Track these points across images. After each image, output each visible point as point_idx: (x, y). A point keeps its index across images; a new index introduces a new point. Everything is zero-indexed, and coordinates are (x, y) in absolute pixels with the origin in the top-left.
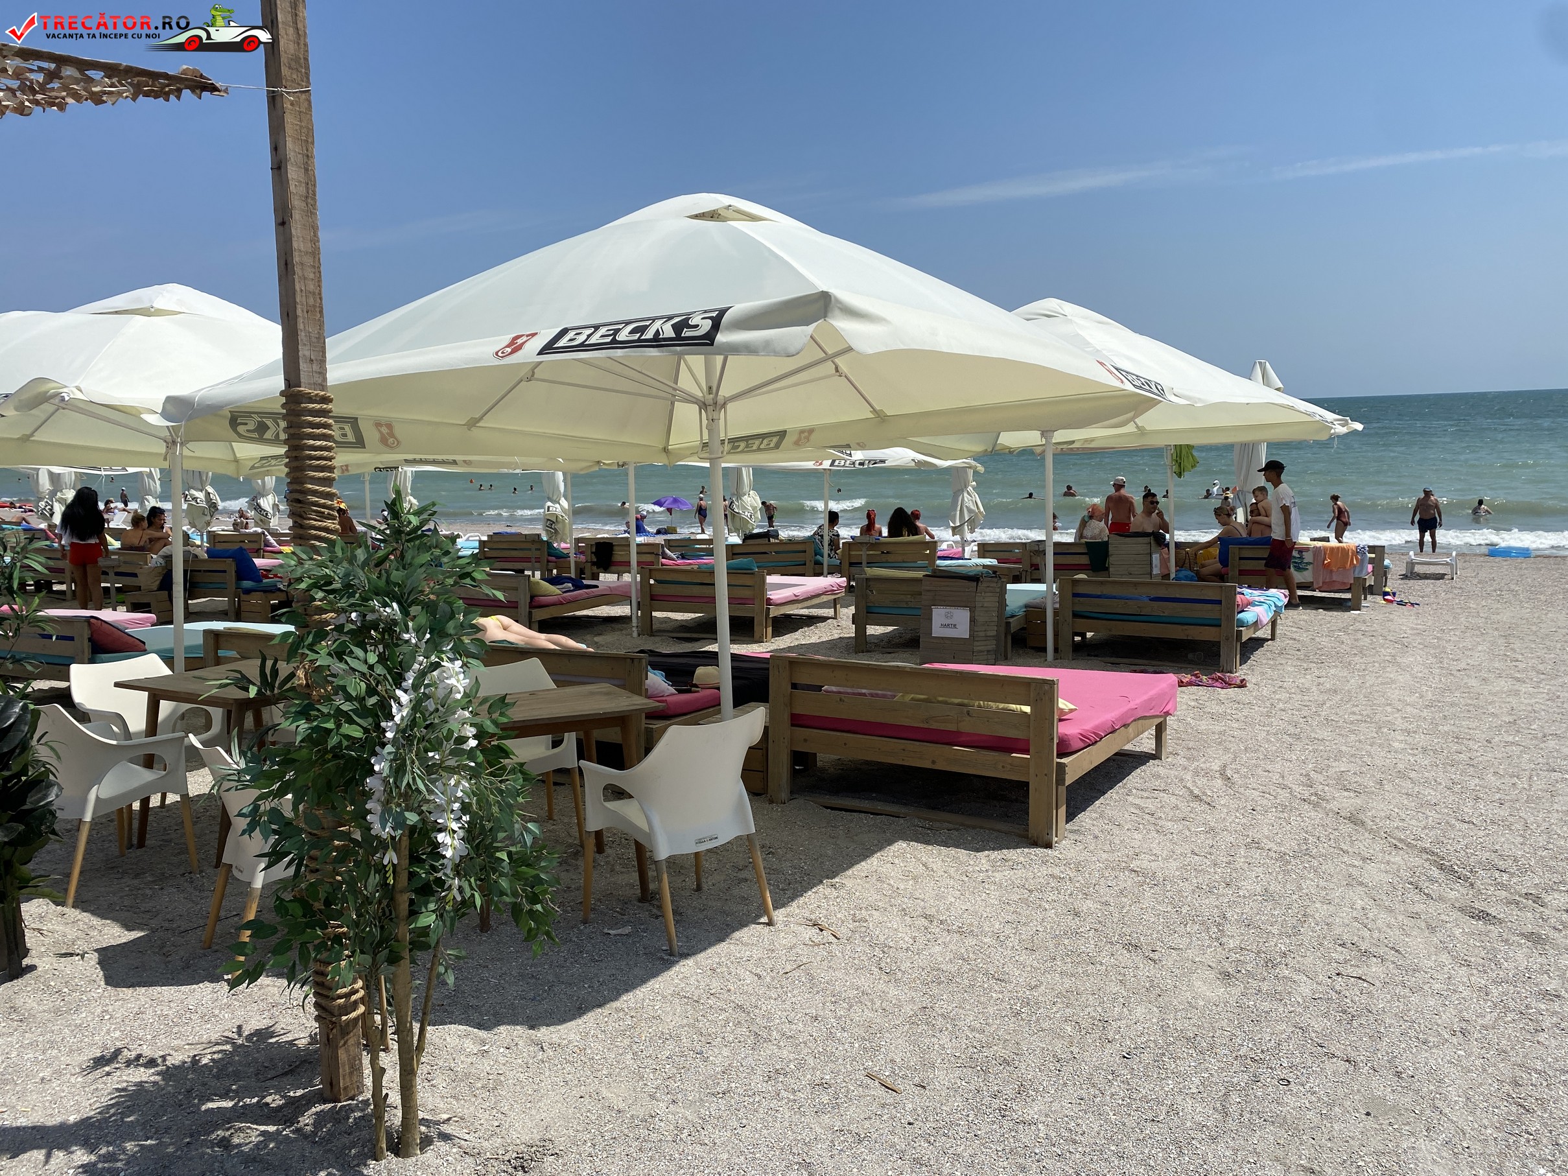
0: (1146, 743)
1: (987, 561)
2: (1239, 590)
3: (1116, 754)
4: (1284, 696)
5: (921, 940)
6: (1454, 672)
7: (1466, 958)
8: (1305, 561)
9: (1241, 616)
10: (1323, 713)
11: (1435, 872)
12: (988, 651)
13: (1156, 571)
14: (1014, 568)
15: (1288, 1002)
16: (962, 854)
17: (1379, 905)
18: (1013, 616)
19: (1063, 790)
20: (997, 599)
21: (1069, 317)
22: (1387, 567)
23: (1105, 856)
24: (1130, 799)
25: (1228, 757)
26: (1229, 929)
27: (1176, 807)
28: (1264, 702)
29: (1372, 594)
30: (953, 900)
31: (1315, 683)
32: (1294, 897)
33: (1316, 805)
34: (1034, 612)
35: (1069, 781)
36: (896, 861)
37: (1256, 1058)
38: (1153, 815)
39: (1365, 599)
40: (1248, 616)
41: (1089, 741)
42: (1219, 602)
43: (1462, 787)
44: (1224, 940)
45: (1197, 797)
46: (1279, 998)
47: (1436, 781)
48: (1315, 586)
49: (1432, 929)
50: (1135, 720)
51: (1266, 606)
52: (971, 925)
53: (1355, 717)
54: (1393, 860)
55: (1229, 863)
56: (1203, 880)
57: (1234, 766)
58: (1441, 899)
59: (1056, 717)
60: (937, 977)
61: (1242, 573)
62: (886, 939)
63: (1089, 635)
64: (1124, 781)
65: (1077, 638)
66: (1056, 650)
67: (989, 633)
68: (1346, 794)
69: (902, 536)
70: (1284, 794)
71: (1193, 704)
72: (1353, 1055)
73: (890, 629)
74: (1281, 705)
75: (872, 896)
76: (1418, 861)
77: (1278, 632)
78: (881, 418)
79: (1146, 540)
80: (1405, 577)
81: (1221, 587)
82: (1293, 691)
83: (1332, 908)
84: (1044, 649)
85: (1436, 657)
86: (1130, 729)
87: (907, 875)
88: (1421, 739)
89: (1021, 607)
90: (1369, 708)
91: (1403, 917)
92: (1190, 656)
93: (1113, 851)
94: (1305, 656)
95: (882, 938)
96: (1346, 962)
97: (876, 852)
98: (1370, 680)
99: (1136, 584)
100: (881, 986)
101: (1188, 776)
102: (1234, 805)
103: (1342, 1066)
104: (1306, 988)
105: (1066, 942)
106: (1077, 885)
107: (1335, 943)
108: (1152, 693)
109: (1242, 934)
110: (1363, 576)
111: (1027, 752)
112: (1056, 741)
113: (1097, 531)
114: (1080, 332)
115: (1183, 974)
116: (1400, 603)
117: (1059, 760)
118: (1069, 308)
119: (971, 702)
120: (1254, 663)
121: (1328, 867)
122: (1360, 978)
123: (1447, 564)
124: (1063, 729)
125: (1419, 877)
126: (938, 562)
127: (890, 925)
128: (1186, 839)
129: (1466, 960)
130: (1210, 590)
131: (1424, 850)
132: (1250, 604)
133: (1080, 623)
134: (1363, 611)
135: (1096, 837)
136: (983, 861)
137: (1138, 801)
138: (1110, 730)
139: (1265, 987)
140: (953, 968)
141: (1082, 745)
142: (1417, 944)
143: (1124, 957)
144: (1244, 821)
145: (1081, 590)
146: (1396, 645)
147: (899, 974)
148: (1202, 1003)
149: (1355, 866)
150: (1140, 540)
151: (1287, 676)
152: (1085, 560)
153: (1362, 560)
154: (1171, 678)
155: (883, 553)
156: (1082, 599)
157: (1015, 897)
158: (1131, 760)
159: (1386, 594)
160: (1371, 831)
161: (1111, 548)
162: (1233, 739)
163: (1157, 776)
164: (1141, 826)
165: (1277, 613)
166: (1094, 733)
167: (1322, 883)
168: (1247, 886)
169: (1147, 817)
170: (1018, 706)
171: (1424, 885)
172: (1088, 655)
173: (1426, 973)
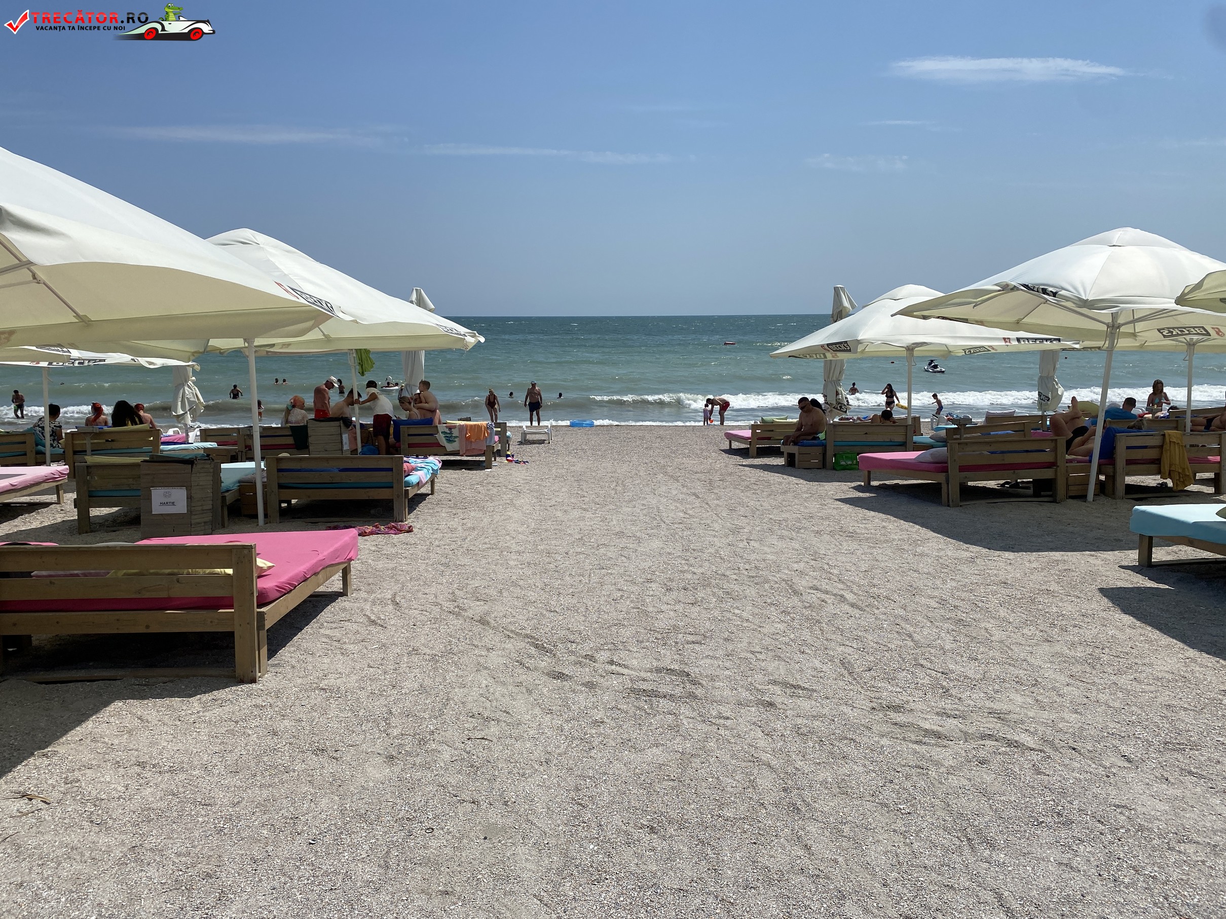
0: (335, 584)
1: (208, 445)
2: (405, 459)
3: (311, 596)
4: (439, 535)
5: (134, 786)
6: (548, 508)
7: (550, 708)
8: (453, 435)
9: (407, 479)
10: (465, 546)
11: (533, 650)
12: (205, 522)
13: (346, 447)
14: (231, 449)
15: (434, 768)
16: (176, 701)
17: (497, 682)
18: (228, 491)
19: (263, 634)
20: (211, 478)
21: (261, 246)
22: (508, 437)
23: (299, 681)
24: (322, 631)
25: (397, 588)
26: (394, 721)
27: (357, 632)
28: (425, 541)
29: (500, 456)
30: (165, 744)
31: (461, 524)
32: (441, 687)
33: (458, 615)
34: (246, 485)
35: (268, 625)
36: (112, 720)
37: (411, 817)
38: (339, 641)
39: (495, 460)
40: (413, 478)
41: (284, 591)
42: (391, 470)
43: (551, 587)
44: (390, 731)
45: (373, 622)
46: (426, 766)
47: (535, 585)
48: (461, 453)
49: (529, 692)
50: (323, 569)
51: (425, 470)
52: (183, 762)
53: (486, 546)
54: (507, 647)
55: (396, 669)
56: (375, 686)
57: (401, 594)
58: (536, 669)
59: (255, 575)
60: (147, 815)
61: (411, 446)
62: (98, 793)
63: (293, 501)
64: (318, 617)
65: (284, 505)
66: (266, 516)
67: (205, 507)
68: (478, 603)
69: (125, 425)
70: (437, 609)
71: (373, 548)
72: (476, 796)
73: (115, 509)
74: (437, 543)
75: (86, 757)
76: (523, 644)
77: (436, 488)
78: (85, 322)
79: (337, 423)
80: (521, 443)
81: (392, 458)
82: (445, 531)
83: (466, 690)
84: (255, 516)
85: (537, 498)
86: (320, 576)
87: (122, 730)
88: (527, 557)
89: (235, 483)
90: (495, 538)
91: (511, 687)
92: (372, 512)
93: (306, 676)
94: (454, 504)
95: (94, 793)
96: (474, 729)
97: (92, 716)
98: (497, 518)
99: (327, 459)
100: (93, 837)
101: (367, 607)
102: (400, 623)
103: (469, 807)
104: (447, 754)
105: (265, 759)
106: (277, 709)
107: (467, 716)
108: (337, 545)
109: (403, 723)
110: (492, 444)
111: (231, 607)
112: (255, 595)
113: (299, 417)
114: (271, 259)
115: (359, 765)
116: (517, 462)
117: (259, 610)
118: (261, 238)
119: (181, 571)
120: (419, 513)
121: (465, 659)
122: (483, 738)
123: (546, 433)
124: (262, 584)
125: (523, 656)
126: (162, 447)
127: (102, 779)
128: (364, 656)
129: (550, 710)
130: (383, 460)
131: (527, 636)
132: (415, 469)
133: (285, 493)
134: (494, 469)
135: (293, 667)
136: (196, 704)
137: (328, 632)
138: (303, 579)
139: (418, 760)
140: (162, 805)
141: (279, 595)
142: (520, 706)
143: (313, 760)
144: (407, 635)
145: (284, 466)
146: (513, 492)
147: (110, 822)
148: (372, 785)
149: (482, 656)
150: (332, 423)
151: (441, 520)
152: (290, 440)
153: (491, 433)
154: (354, 532)
155: (107, 441)
156: (285, 473)
157: (223, 730)
158: (324, 599)
159: (508, 456)
160: (494, 628)
161: (310, 432)
162: (402, 573)
163: (344, 610)
164: (330, 652)
165: (434, 474)
166: (290, 584)
167: (460, 673)
168: (408, 685)
169: (335, 643)
170: (222, 570)
171: (525, 661)
172: (293, 518)
173: (525, 724)
